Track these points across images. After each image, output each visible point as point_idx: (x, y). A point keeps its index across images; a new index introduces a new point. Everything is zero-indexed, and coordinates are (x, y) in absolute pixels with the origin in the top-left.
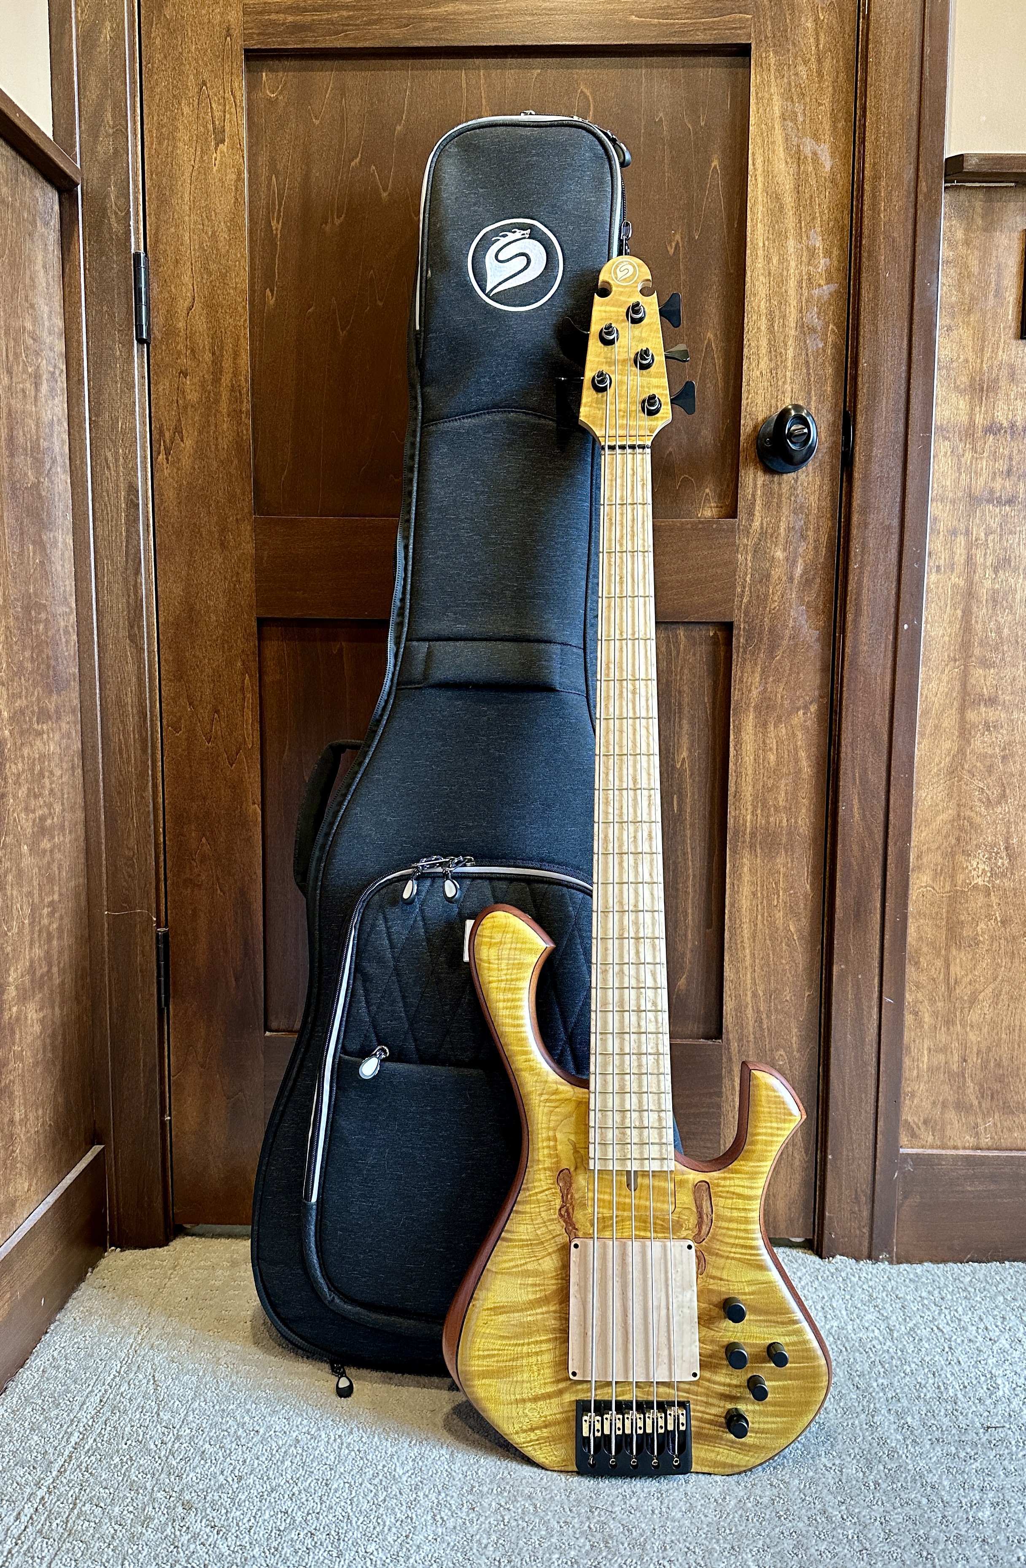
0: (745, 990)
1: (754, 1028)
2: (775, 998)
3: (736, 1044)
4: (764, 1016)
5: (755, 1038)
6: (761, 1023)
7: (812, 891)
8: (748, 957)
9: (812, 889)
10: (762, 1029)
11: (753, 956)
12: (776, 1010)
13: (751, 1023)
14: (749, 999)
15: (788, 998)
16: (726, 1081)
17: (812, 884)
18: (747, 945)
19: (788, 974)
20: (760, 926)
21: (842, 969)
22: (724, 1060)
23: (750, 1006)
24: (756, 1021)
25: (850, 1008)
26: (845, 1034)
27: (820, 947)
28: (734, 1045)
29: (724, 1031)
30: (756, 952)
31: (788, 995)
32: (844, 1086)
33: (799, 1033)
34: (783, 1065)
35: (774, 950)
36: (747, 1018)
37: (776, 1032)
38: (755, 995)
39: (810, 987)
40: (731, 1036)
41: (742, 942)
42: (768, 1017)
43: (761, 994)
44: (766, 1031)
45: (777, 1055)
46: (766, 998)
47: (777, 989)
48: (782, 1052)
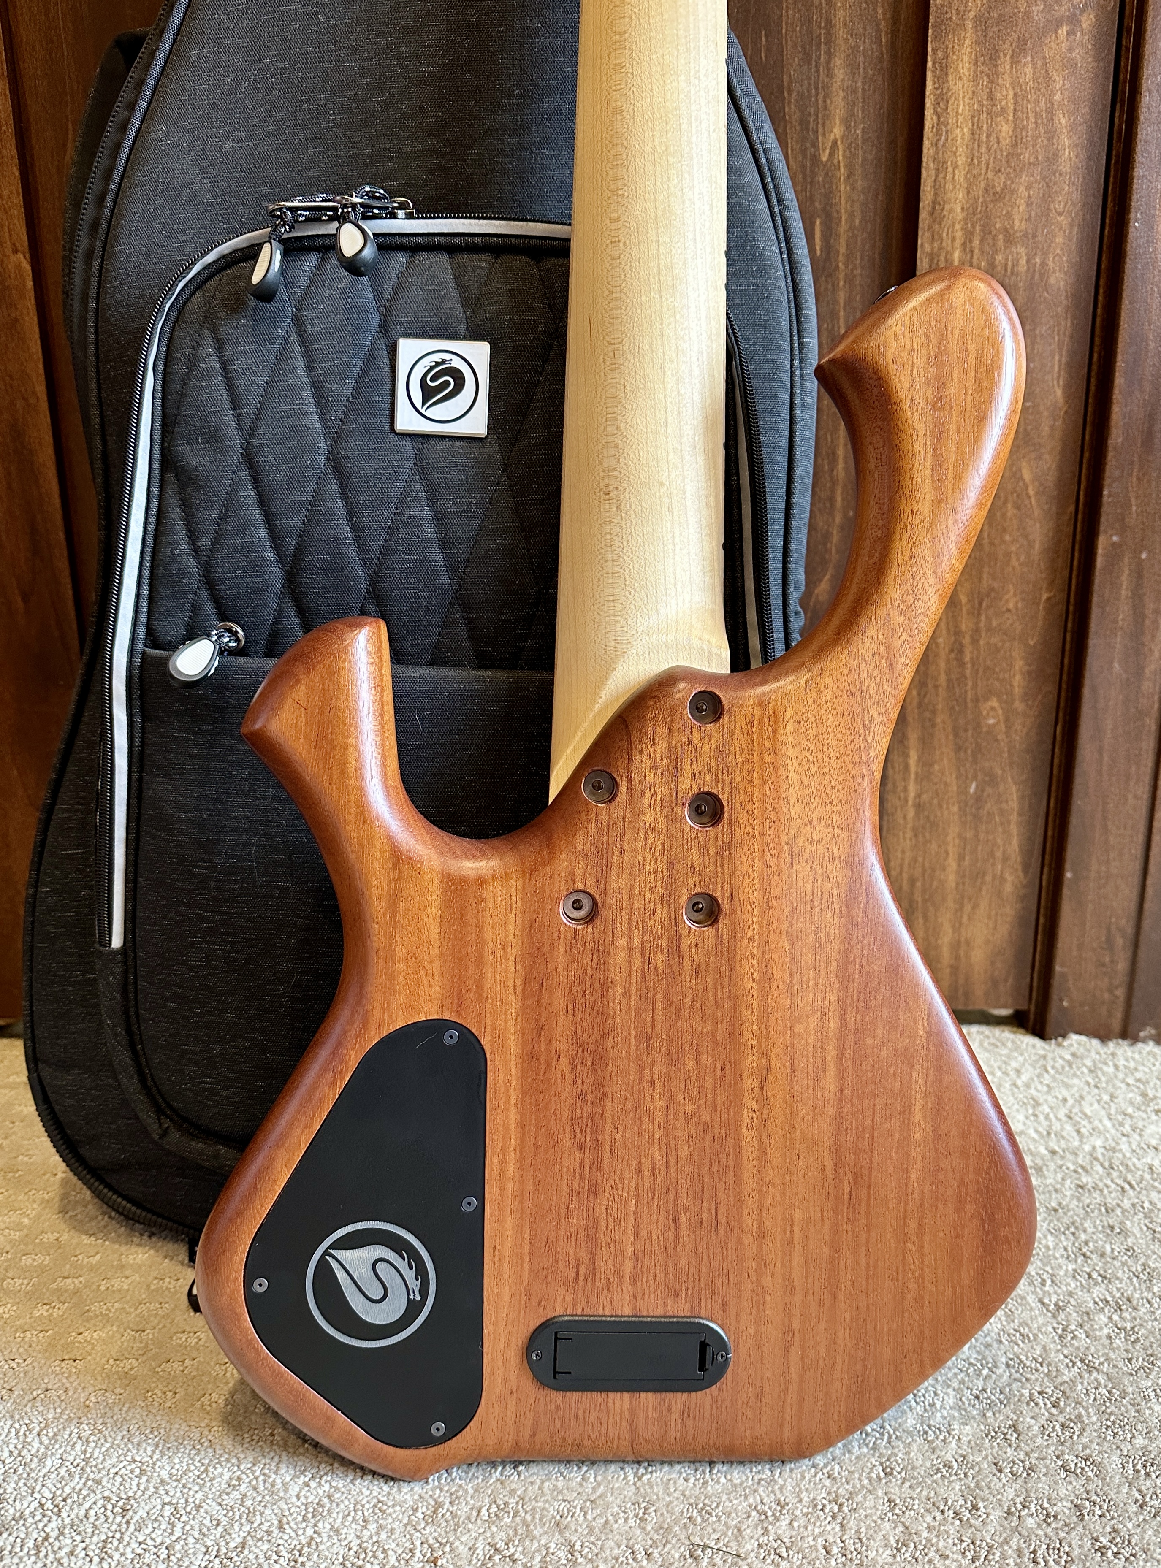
1: (948, 661)
2: (988, 607)
4: (967, 640)
5: (949, 680)
6: (961, 652)
7: (1066, 402)
9: (1067, 397)
10: (961, 664)
12: (989, 629)
15: (1011, 606)
17: (1067, 387)
19: (1015, 563)
21: (1114, 543)
24: (952, 651)
25: (1123, 613)
26: (1111, 662)
27: (1072, 508)
31: (1011, 600)
32: (1101, 753)
33: (1026, 668)
34: (994, 725)
37: (987, 668)
39: (1051, 583)
42: (975, 642)
43: (964, 599)
44: (969, 666)
45: (985, 707)
46: (973, 607)
47: (992, 589)
48: (994, 703)
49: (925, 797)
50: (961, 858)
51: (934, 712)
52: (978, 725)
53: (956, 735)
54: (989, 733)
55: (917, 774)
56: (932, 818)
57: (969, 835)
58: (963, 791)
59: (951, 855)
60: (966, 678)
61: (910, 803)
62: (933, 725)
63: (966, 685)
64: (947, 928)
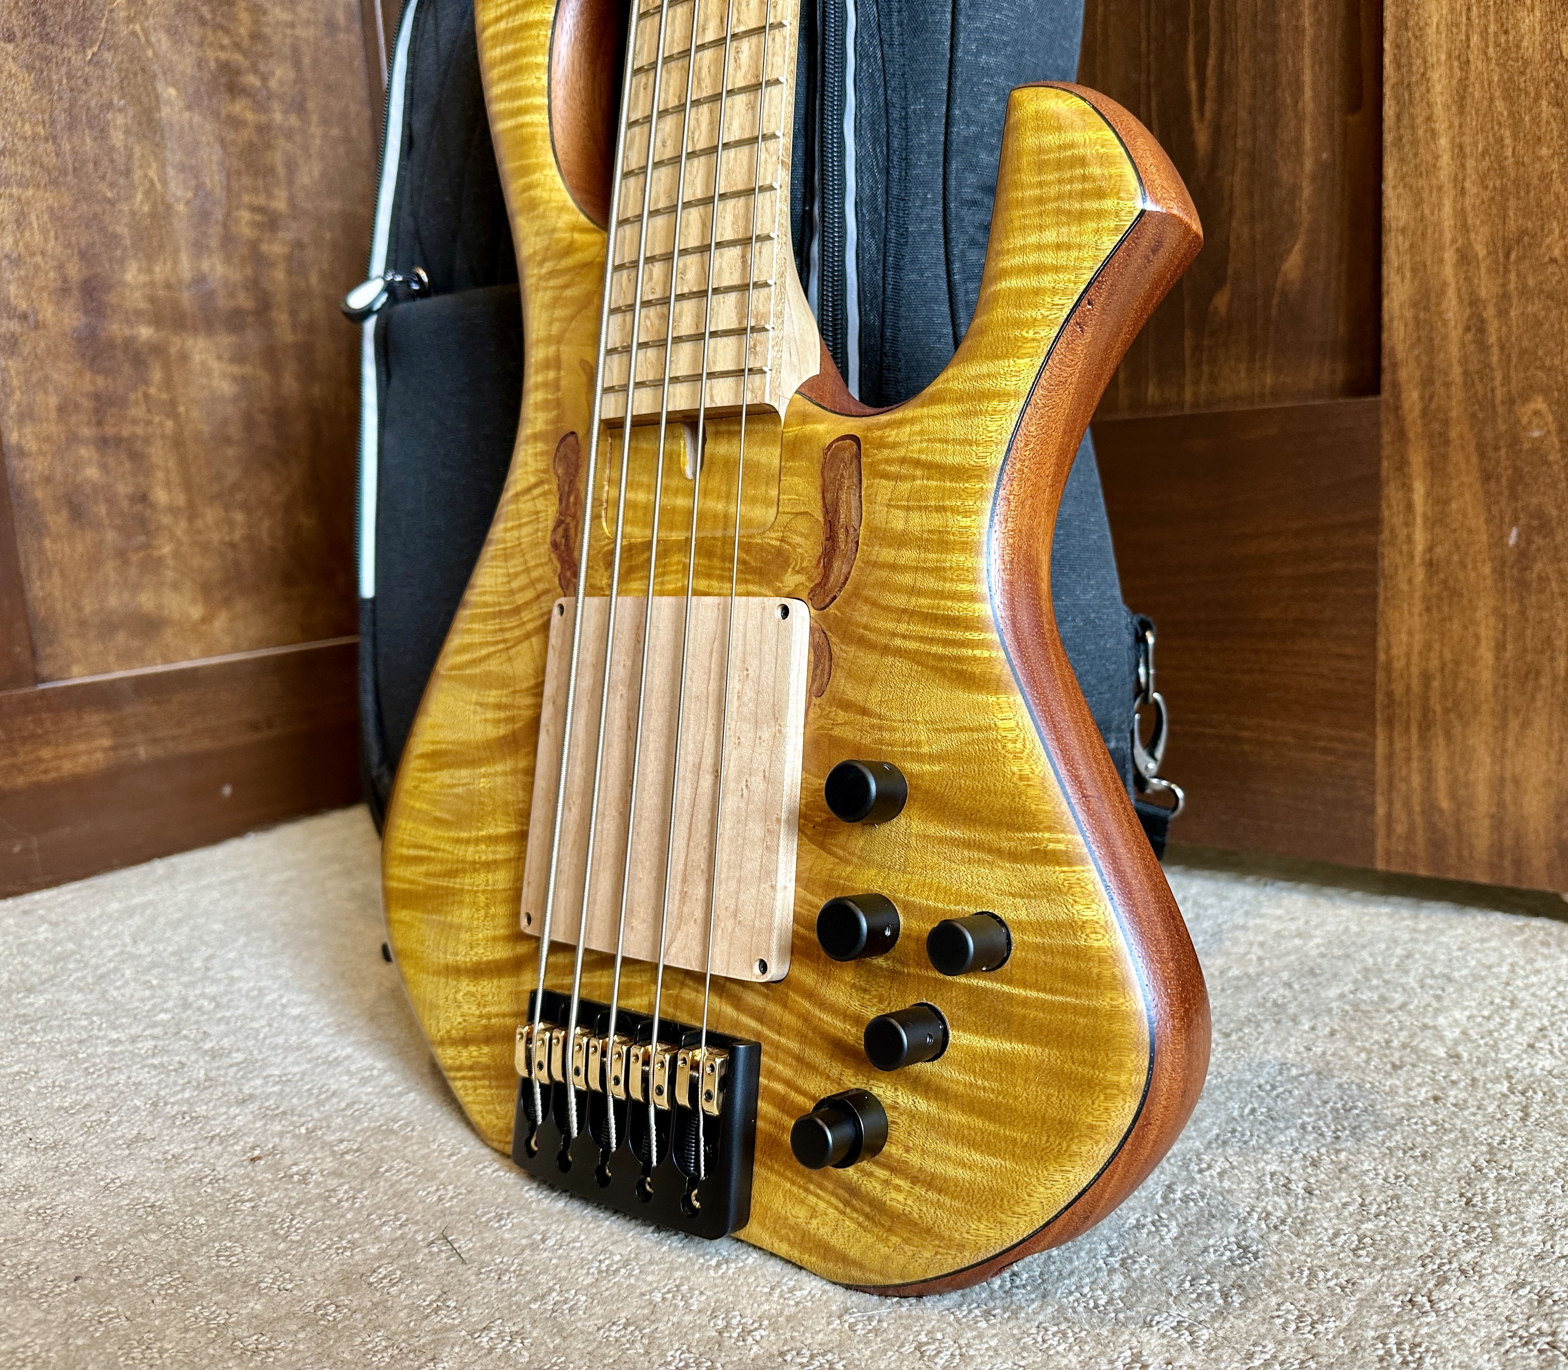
0: (1438, 248)
1: (1463, 345)
2: (1520, 259)
3: (1415, 395)
4: (1490, 312)
5: (1466, 373)
6: (1482, 330)
8: (1445, 159)
10: (1483, 348)
11: (1459, 151)
12: (1523, 290)
13: (1455, 335)
14: (1448, 271)
15: (1557, 253)
16: (1392, 493)
18: (1441, 126)
20: (1477, 64)
22: (1387, 437)
23: (1451, 292)
24: (1468, 329)
28: (1412, 397)
29: (1385, 363)
30: (1467, 140)
34: (1541, 440)
35: (1516, 127)
36: (1445, 324)
37: (1523, 352)
38: (1465, 258)
40: (1403, 374)
41: (1429, 119)
42: (1503, 314)
43: (1482, 252)
44: (1495, 350)
45: (1525, 412)
46: (1496, 262)
47: (1524, 232)
48: (1539, 403)
49: (1439, 550)
50: (1500, 647)
51: (1446, 422)
52: (1515, 441)
53: (1482, 455)
54: (1534, 451)
55: (1425, 515)
56: (1451, 583)
57: (1512, 610)
58: (1499, 541)
59: (1483, 642)
60: (1492, 370)
61: (1418, 560)
62: (1447, 442)
63: (1493, 379)
64: (1483, 755)
